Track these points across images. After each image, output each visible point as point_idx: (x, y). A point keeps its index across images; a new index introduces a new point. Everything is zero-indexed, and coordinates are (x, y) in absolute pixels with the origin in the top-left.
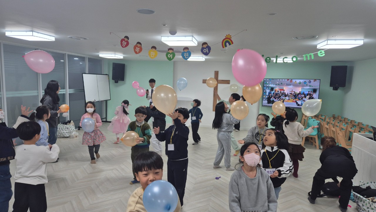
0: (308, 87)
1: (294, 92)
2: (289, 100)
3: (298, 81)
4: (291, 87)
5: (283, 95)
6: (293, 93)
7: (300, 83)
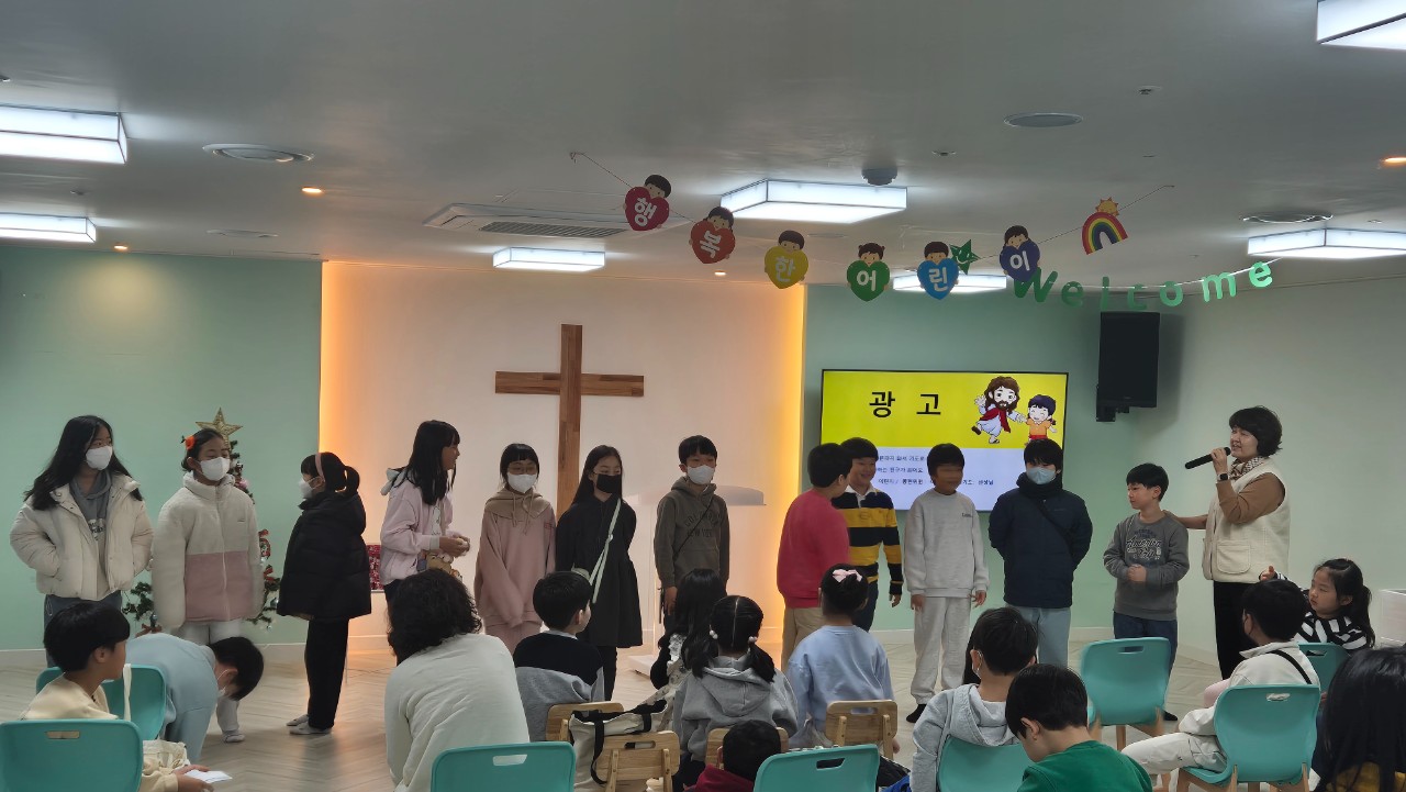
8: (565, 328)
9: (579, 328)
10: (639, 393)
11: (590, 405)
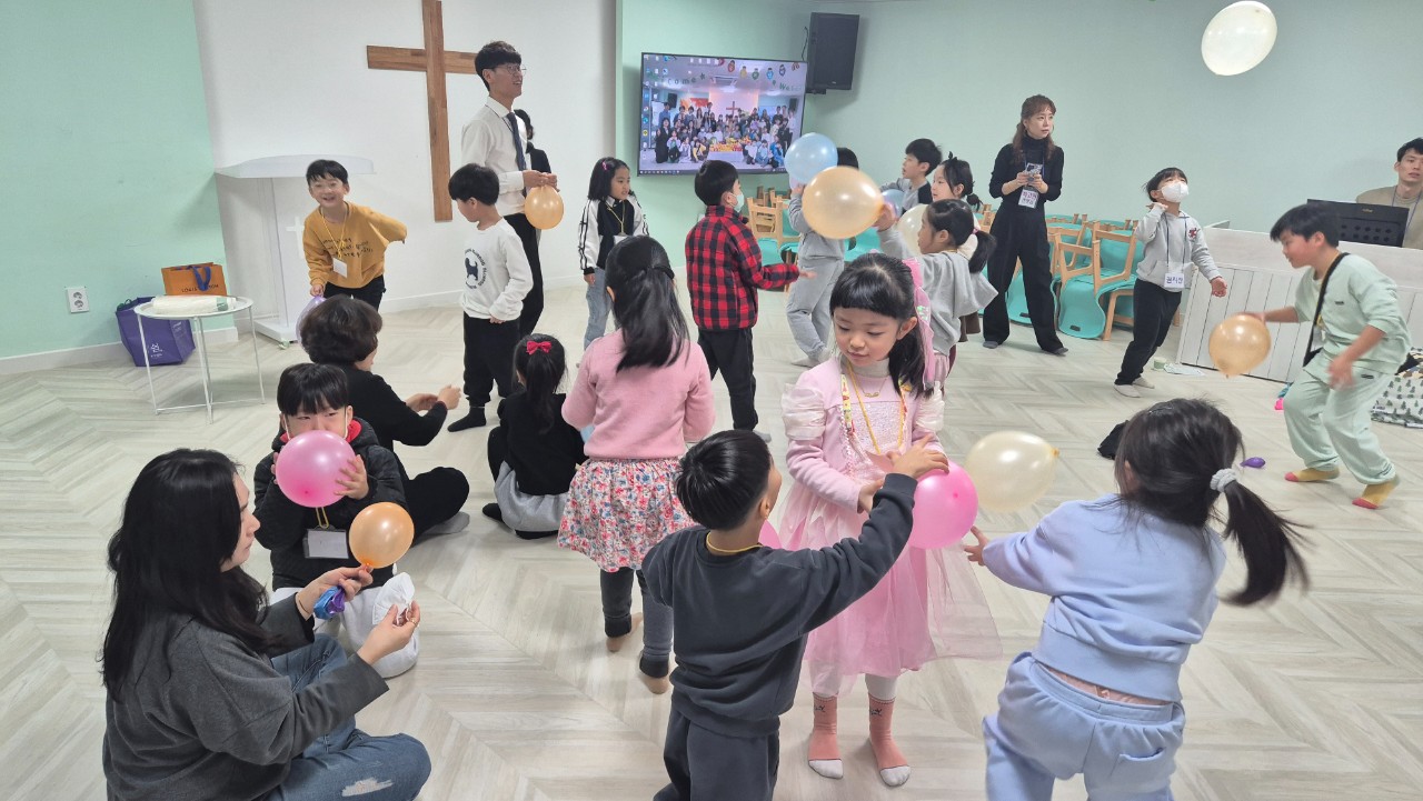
0: (776, 93)
1: (740, 110)
2: (724, 142)
3: (751, 67)
4: (730, 90)
5: (706, 124)
6: (736, 113)
7: (756, 75)
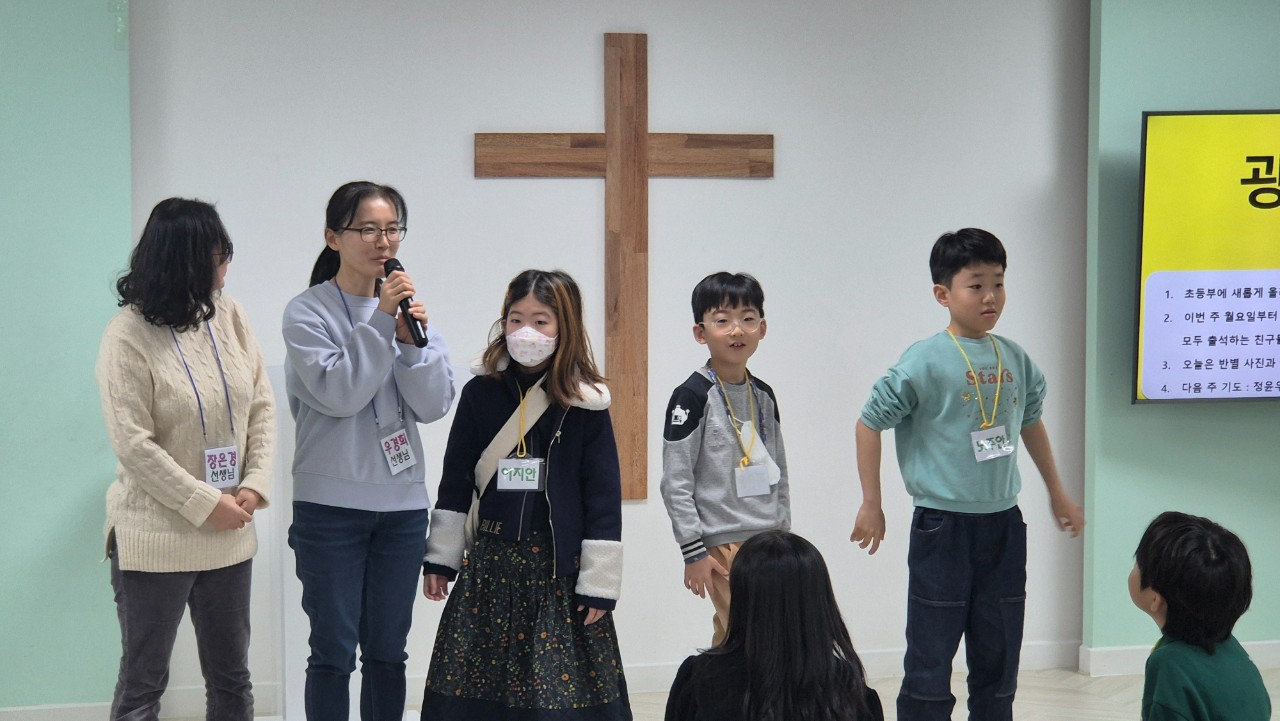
8: (612, 40)
9: (641, 41)
10: (763, 169)
11: (666, 196)
